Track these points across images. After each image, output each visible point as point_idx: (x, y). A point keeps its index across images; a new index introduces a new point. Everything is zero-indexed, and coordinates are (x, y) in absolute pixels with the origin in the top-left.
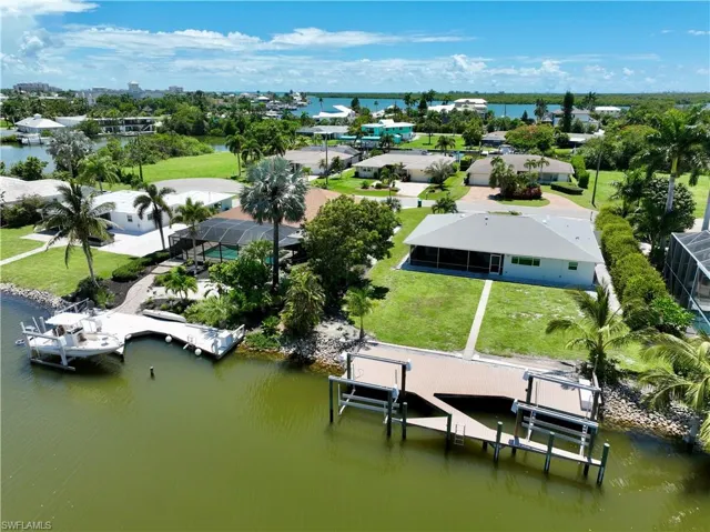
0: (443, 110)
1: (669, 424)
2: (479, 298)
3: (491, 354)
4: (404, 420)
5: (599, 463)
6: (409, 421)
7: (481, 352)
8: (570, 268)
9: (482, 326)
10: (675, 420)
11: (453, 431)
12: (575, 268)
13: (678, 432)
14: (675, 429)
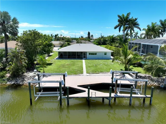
0: (61, 37)
1: (154, 83)
2: (82, 63)
3: (92, 73)
4: (68, 96)
5: (150, 96)
6: (70, 96)
7: (89, 73)
8: (105, 54)
9: (86, 68)
10: (155, 82)
11: (90, 96)
12: (106, 54)
13: (158, 85)
14: (157, 85)
